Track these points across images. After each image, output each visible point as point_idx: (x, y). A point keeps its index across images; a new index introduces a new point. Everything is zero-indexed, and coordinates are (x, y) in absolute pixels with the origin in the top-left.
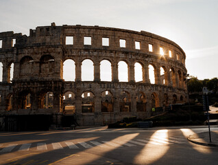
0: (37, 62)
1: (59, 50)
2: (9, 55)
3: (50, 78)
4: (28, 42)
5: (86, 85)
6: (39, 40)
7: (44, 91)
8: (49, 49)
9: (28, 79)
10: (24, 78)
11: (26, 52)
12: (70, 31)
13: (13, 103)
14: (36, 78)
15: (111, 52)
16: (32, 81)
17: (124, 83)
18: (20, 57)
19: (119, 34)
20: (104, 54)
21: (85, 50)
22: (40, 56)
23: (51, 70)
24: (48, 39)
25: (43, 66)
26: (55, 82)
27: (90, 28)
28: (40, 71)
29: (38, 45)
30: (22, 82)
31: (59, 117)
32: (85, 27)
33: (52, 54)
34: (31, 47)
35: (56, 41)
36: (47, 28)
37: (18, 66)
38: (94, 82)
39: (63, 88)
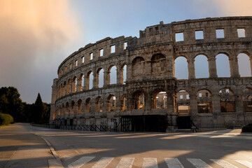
0: (148, 62)
1: (170, 47)
2: (122, 58)
3: (162, 77)
4: (138, 43)
5: (201, 83)
6: (149, 40)
7: (157, 91)
8: (160, 48)
9: (141, 79)
10: (137, 79)
11: (137, 53)
12: (179, 27)
13: (127, 104)
14: (148, 77)
15: (228, 43)
16: (145, 81)
17: (247, 78)
18: (132, 58)
19: (236, 23)
20: (219, 47)
21: (198, 45)
22: (151, 55)
23: (162, 69)
24: (158, 38)
25: (155, 65)
26: (168, 81)
27: (201, 21)
28: (152, 71)
29: (148, 45)
30: (134, 82)
31: (174, 118)
32: (195, 21)
33: (163, 53)
34: (142, 48)
35: (167, 39)
36: (157, 27)
37: (130, 67)
38: (210, 78)
39: (176, 87)
